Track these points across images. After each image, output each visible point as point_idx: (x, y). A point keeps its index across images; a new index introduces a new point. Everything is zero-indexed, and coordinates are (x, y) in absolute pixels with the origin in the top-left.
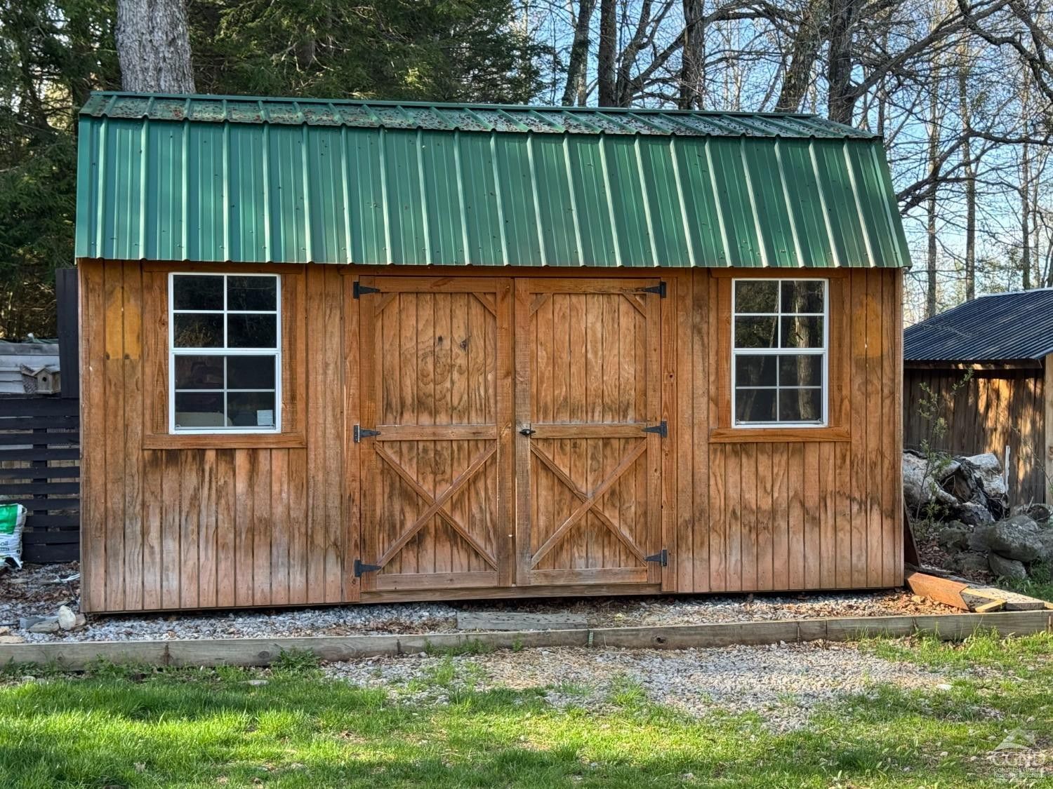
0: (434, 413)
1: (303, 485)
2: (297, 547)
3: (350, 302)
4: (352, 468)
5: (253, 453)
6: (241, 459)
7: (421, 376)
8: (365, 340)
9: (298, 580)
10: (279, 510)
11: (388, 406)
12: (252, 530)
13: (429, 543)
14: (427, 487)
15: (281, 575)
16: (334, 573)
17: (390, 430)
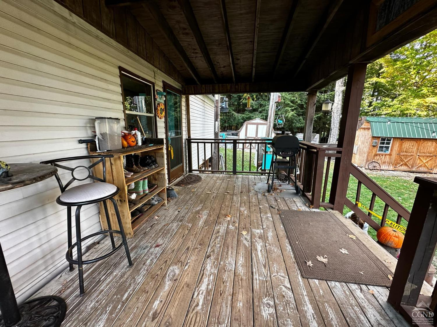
0: (407, 153)
1: (390, 159)
2: (388, 165)
3: (400, 141)
4: (396, 157)
5: (385, 155)
6: (384, 156)
7: (406, 149)
8: (401, 145)
9: (387, 167)
10: (387, 161)
11: (402, 152)
12: (383, 163)
13: (403, 165)
14: (404, 160)
15: (386, 167)
16: (391, 167)
17: (402, 154)
